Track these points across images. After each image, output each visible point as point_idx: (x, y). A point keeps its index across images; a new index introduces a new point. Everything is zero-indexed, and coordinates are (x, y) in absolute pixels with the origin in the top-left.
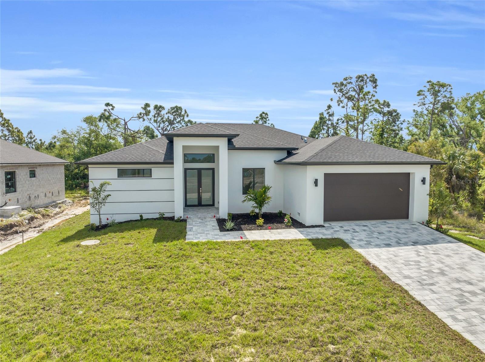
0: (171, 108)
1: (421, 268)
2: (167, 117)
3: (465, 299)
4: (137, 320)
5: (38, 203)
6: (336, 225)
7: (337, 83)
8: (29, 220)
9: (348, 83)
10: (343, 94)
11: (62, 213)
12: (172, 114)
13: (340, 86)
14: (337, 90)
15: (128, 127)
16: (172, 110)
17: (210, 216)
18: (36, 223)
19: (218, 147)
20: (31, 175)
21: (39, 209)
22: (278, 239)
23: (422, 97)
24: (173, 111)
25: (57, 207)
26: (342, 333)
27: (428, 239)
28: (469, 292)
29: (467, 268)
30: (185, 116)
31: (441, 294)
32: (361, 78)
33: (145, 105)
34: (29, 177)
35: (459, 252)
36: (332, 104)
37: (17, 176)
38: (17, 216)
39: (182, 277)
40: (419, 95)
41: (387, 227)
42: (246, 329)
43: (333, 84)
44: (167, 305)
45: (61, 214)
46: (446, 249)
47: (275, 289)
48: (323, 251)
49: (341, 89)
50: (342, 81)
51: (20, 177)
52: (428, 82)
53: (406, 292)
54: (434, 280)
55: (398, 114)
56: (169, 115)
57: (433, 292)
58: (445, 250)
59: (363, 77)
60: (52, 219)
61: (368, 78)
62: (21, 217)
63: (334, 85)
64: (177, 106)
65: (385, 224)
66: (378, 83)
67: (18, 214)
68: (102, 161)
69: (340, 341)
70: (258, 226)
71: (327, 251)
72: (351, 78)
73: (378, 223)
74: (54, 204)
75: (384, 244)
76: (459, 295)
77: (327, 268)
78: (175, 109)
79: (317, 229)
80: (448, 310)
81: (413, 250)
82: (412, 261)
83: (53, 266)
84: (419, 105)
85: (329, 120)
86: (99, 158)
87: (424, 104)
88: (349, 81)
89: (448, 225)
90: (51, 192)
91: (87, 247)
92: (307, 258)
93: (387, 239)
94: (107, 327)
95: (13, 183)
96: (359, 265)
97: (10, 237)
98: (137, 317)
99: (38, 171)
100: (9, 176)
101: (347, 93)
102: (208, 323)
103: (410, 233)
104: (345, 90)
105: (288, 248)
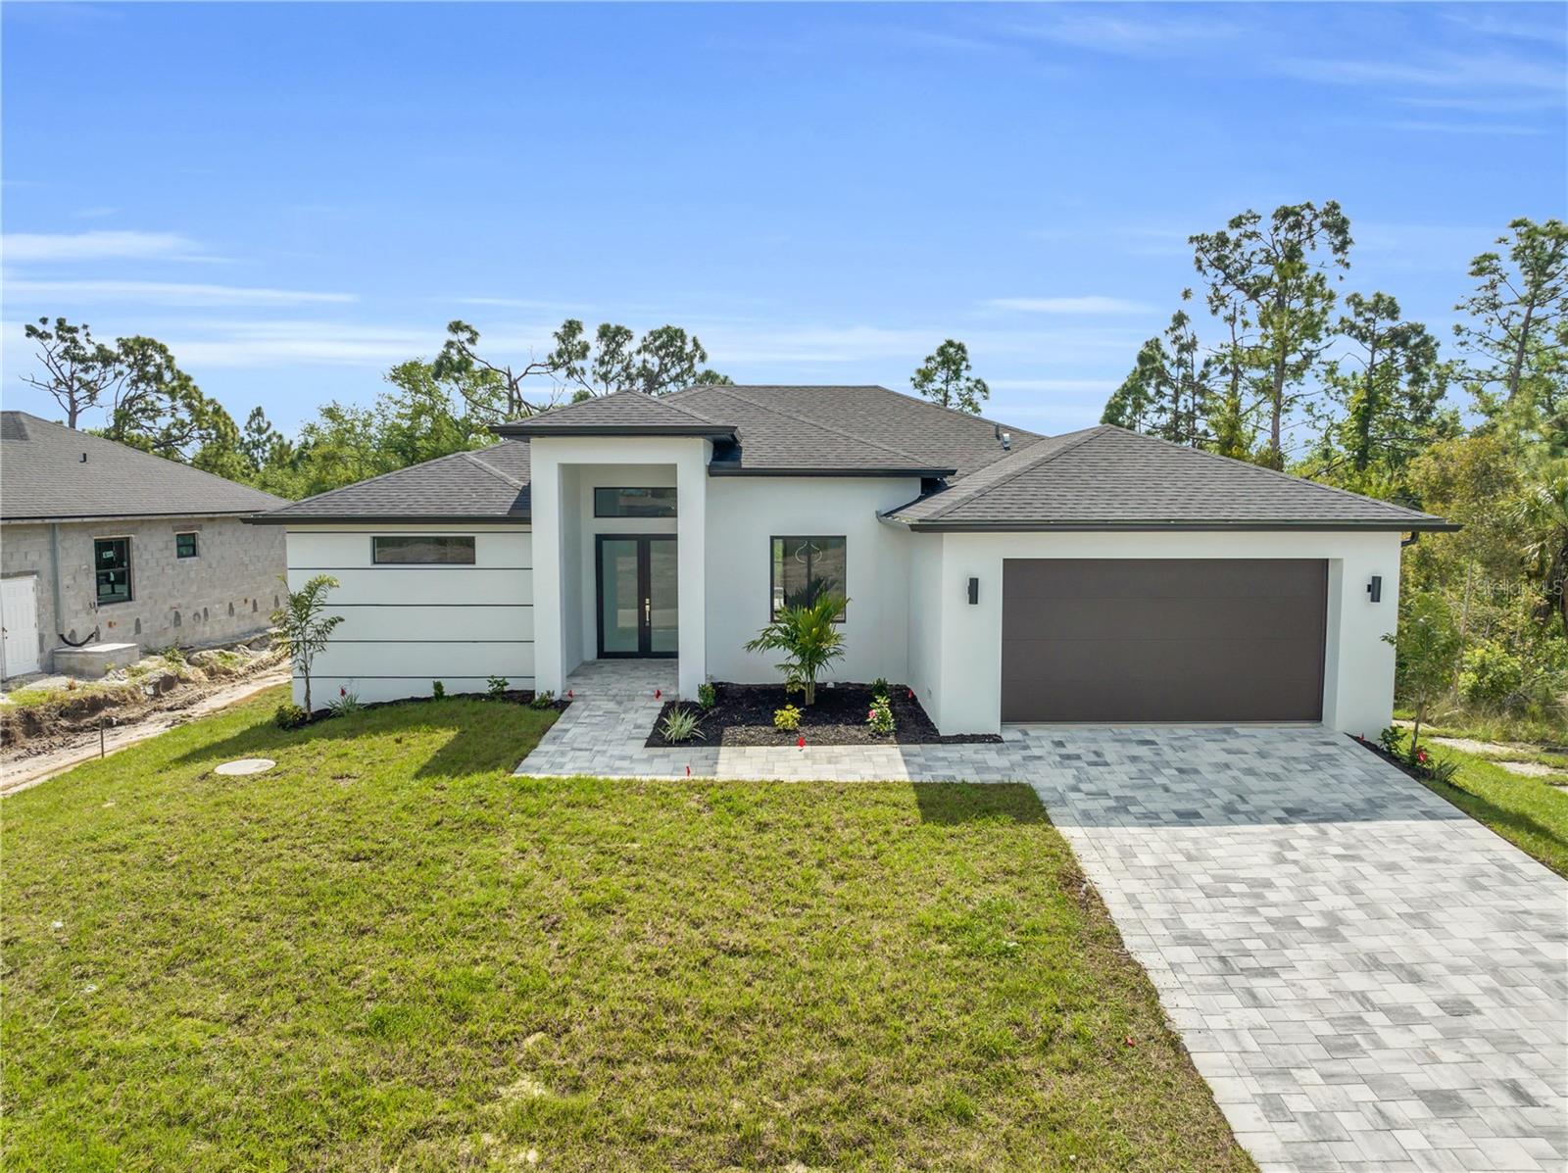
0: (652, 333)
1: (1259, 909)
2: (639, 364)
3: (1358, 1037)
4: (240, 1024)
5: (208, 635)
6: (1042, 737)
7: (1204, 238)
8: (156, 686)
9: (1246, 236)
10: (1228, 276)
11: (275, 665)
12: (657, 354)
13: (1216, 251)
14: (1205, 263)
15: (519, 397)
16: (655, 340)
17: (648, 692)
18: (180, 693)
19: (672, 469)
20: (184, 550)
21: (204, 653)
22: (812, 779)
23: (1486, 280)
24: (657, 343)
25: (266, 646)
26: (848, 1129)
27: (1348, 800)
28: (1387, 1011)
29: (1438, 917)
30: (696, 360)
31: (1279, 1011)
32: (1291, 219)
33: (565, 326)
34: (176, 554)
35: (1442, 855)
36: (1186, 307)
37: (135, 554)
38: (124, 673)
39: (436, 894)
40: (1480, 272)
41: (1223, 750)
42: (548, 1081)
43: (1192, 240)
44: (349, 984)
45: (271, 669)
46: (1400, 839)
47: (706, 953)
48: (941, 830)
49: (1219, 259)
50: (1225, 228)
51: (146, 556)
52: (1516, 225)
53: (1151, 994)
54: (1284, 955)
55: (1426, 341)
56: (648, 356)
57: (1254, 999)
58: (1392, 846)
59: (1298, 214)
60: (238, 682)
61: (1316, 216)
62: (134, 676)
63: (1196, 245)
64: (669, 327)
65: (1225, 736)
66: (1352, 232)
67: (127, 666)
68: (321, 513)
69: (834, 1155)
70: (779, 731)
71: (951, 829)
72: (1254, 217)
73: (1202, 733)
74: (258, 636)
75: (1176, 812)
76: (1346, 1018)
77: (920, 891)
78: (665, 336)
79: (968, 750)
80: (1269, 1074)
81: (1268, 838)
82: (1243, 881)
83: (93, 839)
84: (1473, 308)
85: (1181, 363)
86: (315, 505)
87: (1495, 307)
88: (1250, 228)
89: (1527, 741)
90: (250, 600)
91: (227, 778)
92: (869, 852)
93: (1199, 795)
94: (143, 1040)
95: (123, 573)
96: (1037, 883)
97: (84, 738)
98: (242, 1017)
99: (205, 537)
100: (109, 554)
101: (1243, 273)
102: (440, 1052)
103: (1300, 775)
104: (1235, 261)
105: (827, 813)
